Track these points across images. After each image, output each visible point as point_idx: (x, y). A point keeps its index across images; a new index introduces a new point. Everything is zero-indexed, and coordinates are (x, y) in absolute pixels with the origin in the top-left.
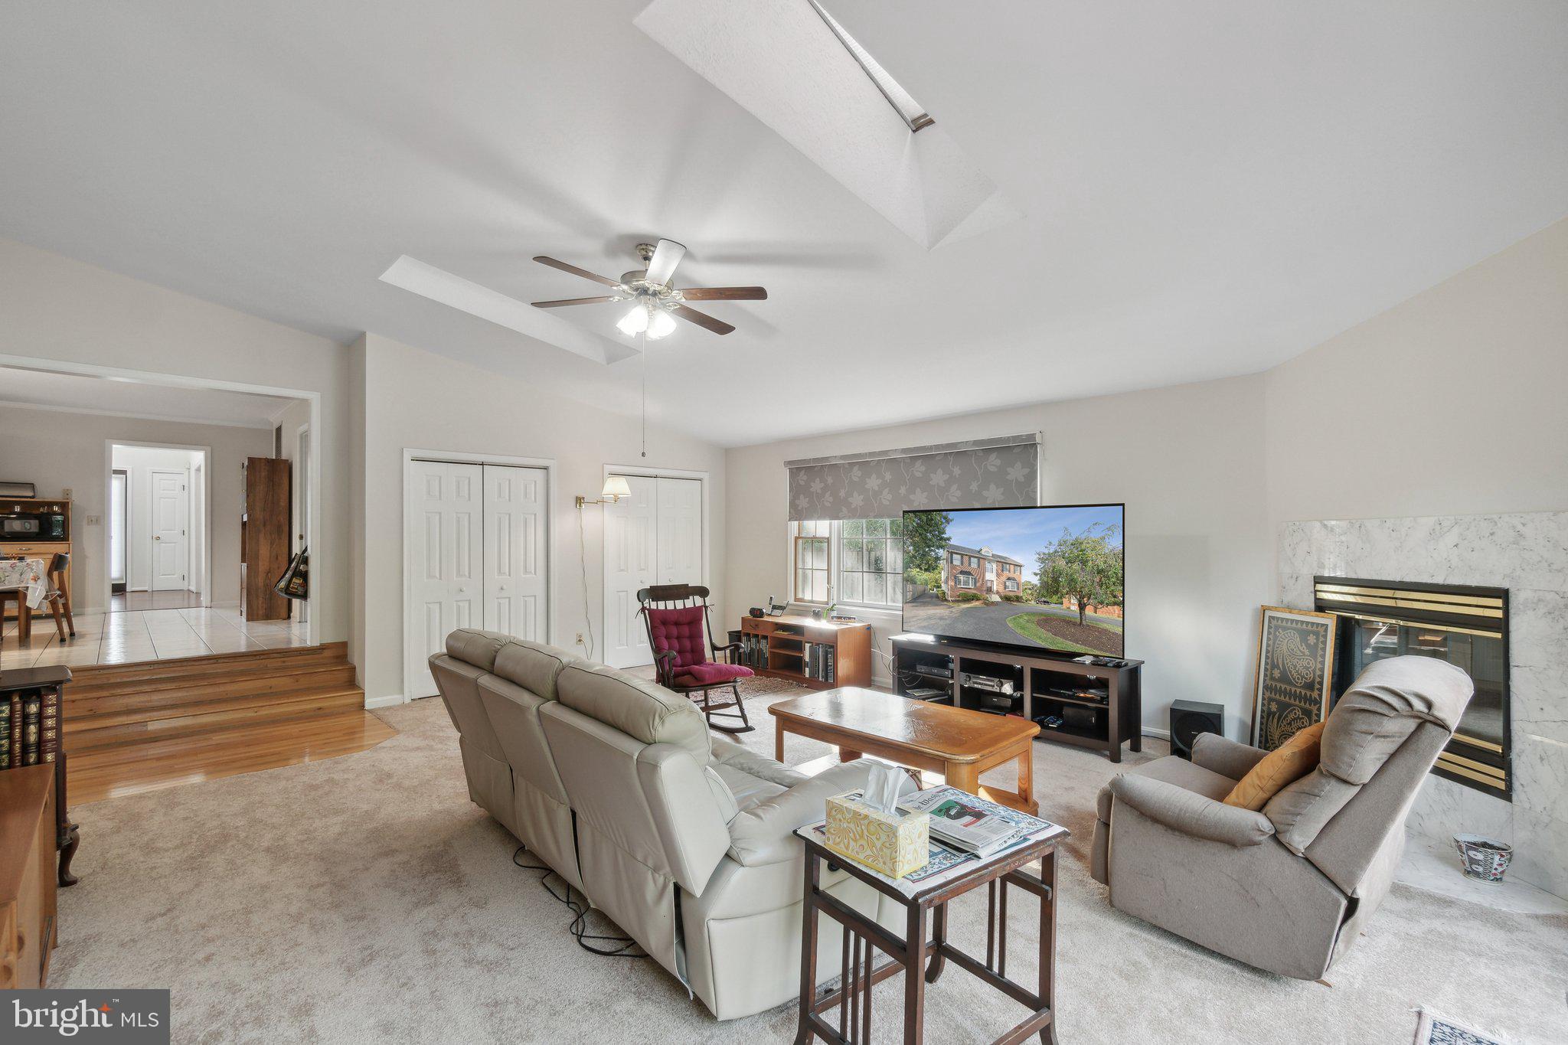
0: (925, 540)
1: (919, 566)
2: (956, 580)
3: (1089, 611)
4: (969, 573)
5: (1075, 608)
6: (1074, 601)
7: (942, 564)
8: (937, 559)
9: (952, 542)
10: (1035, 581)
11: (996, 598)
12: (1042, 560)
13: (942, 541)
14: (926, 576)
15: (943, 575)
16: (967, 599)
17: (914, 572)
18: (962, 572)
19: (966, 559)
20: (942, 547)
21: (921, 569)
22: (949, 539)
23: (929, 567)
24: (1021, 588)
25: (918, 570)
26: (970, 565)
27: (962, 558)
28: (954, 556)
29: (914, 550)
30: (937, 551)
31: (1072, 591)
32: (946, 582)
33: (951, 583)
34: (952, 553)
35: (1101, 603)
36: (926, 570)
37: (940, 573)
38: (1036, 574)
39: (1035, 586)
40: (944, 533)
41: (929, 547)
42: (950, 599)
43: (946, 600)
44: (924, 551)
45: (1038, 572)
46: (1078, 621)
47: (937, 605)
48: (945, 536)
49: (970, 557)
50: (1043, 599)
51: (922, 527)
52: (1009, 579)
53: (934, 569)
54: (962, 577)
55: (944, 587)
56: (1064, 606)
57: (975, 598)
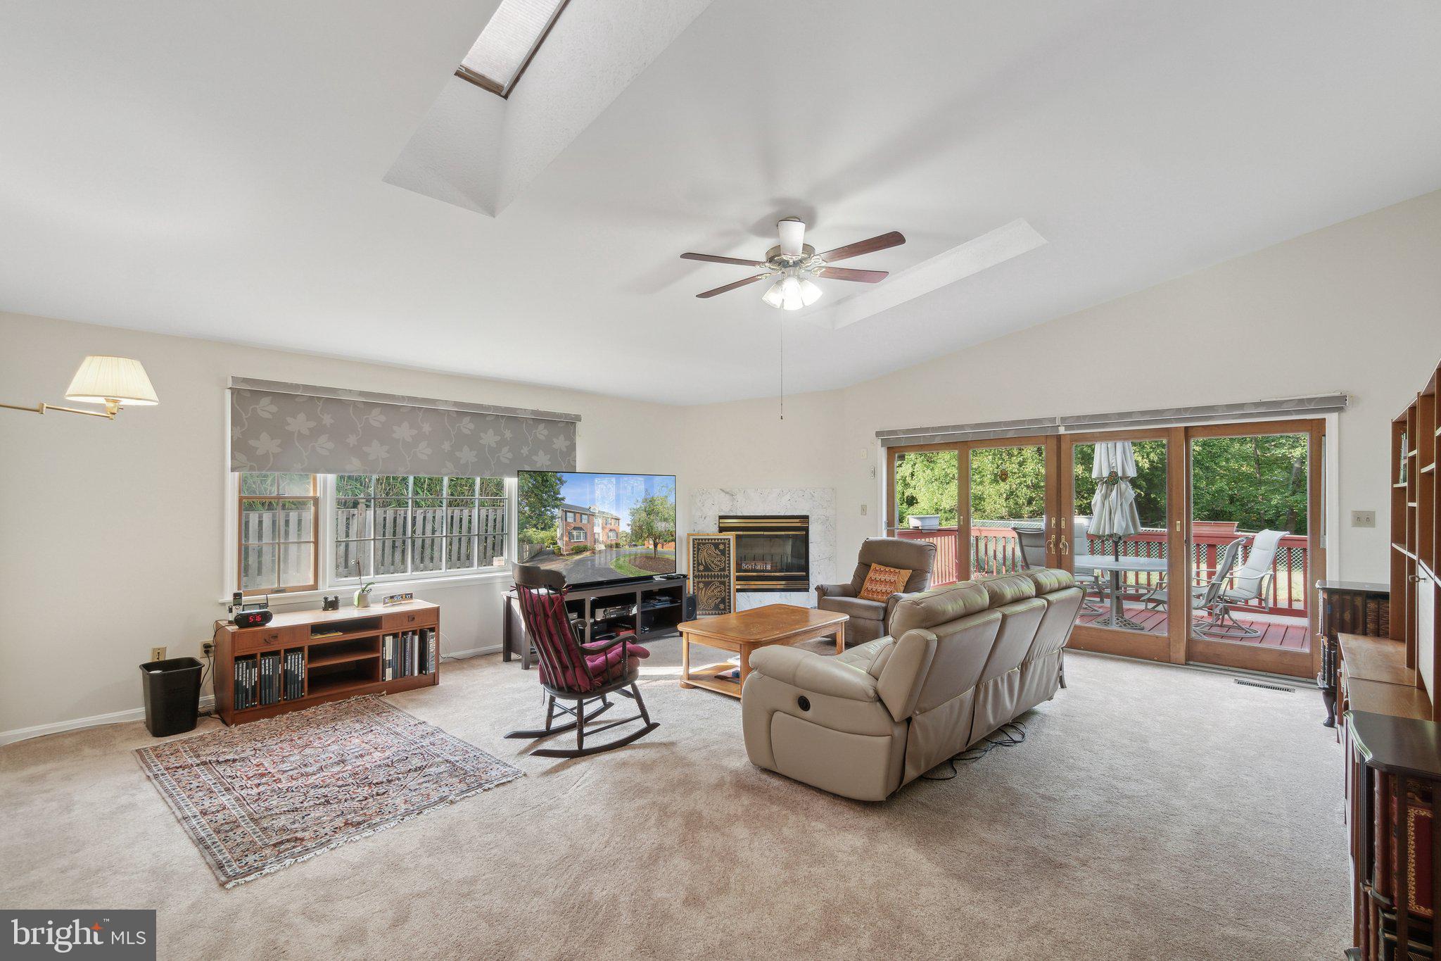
0: (541, 500)
1: (535, 526)
2: (570, 536)
3: (659, 547)
4: (581, 529)
5: (652, 547)
6: (651, 542)
7: (558, 522)
8: (553, 518)
9: (567, 502)
10: (628, 530)
11: (602, 547)
12: (633, 514)
13: (556, 501)
14: (543, 534)
15: (559, 534)
16: (579, 551)
17: (531, 532)
18: (575, 528)
19: (578, 515)
20: (557, 506)
21: (537, 528)
22: (563, 499)
23: (545, 526)
24: (620, 536)
25: (535, 529)
26: (581, 521)
27: (575, 516)
28: (568, 514)
29: (530, 510)
30: (553, 510)
31: (650, 534)
32: (561, 538)
33: (566, 539)
34: (566, 512)
35: (665, 541)
36: (542, 529)
37: (556, 531)
38: (629, 525)
39: (627, 534)
40: (559, 493)
41: (545, 507)
42: (565, 553)
43: (561, 555)
44: (540, 511)
45: (630, 523)
46: (654, 555)
47: (553, 560)
48: (560, 496)
49: (581, 514)
50: (634, 543)
51: (537, 488)
52: (611, 530)
53: (550, 527)
54: (575, 533)
55: (560, 544)
56: (645, 547)
57: (584, 549)
